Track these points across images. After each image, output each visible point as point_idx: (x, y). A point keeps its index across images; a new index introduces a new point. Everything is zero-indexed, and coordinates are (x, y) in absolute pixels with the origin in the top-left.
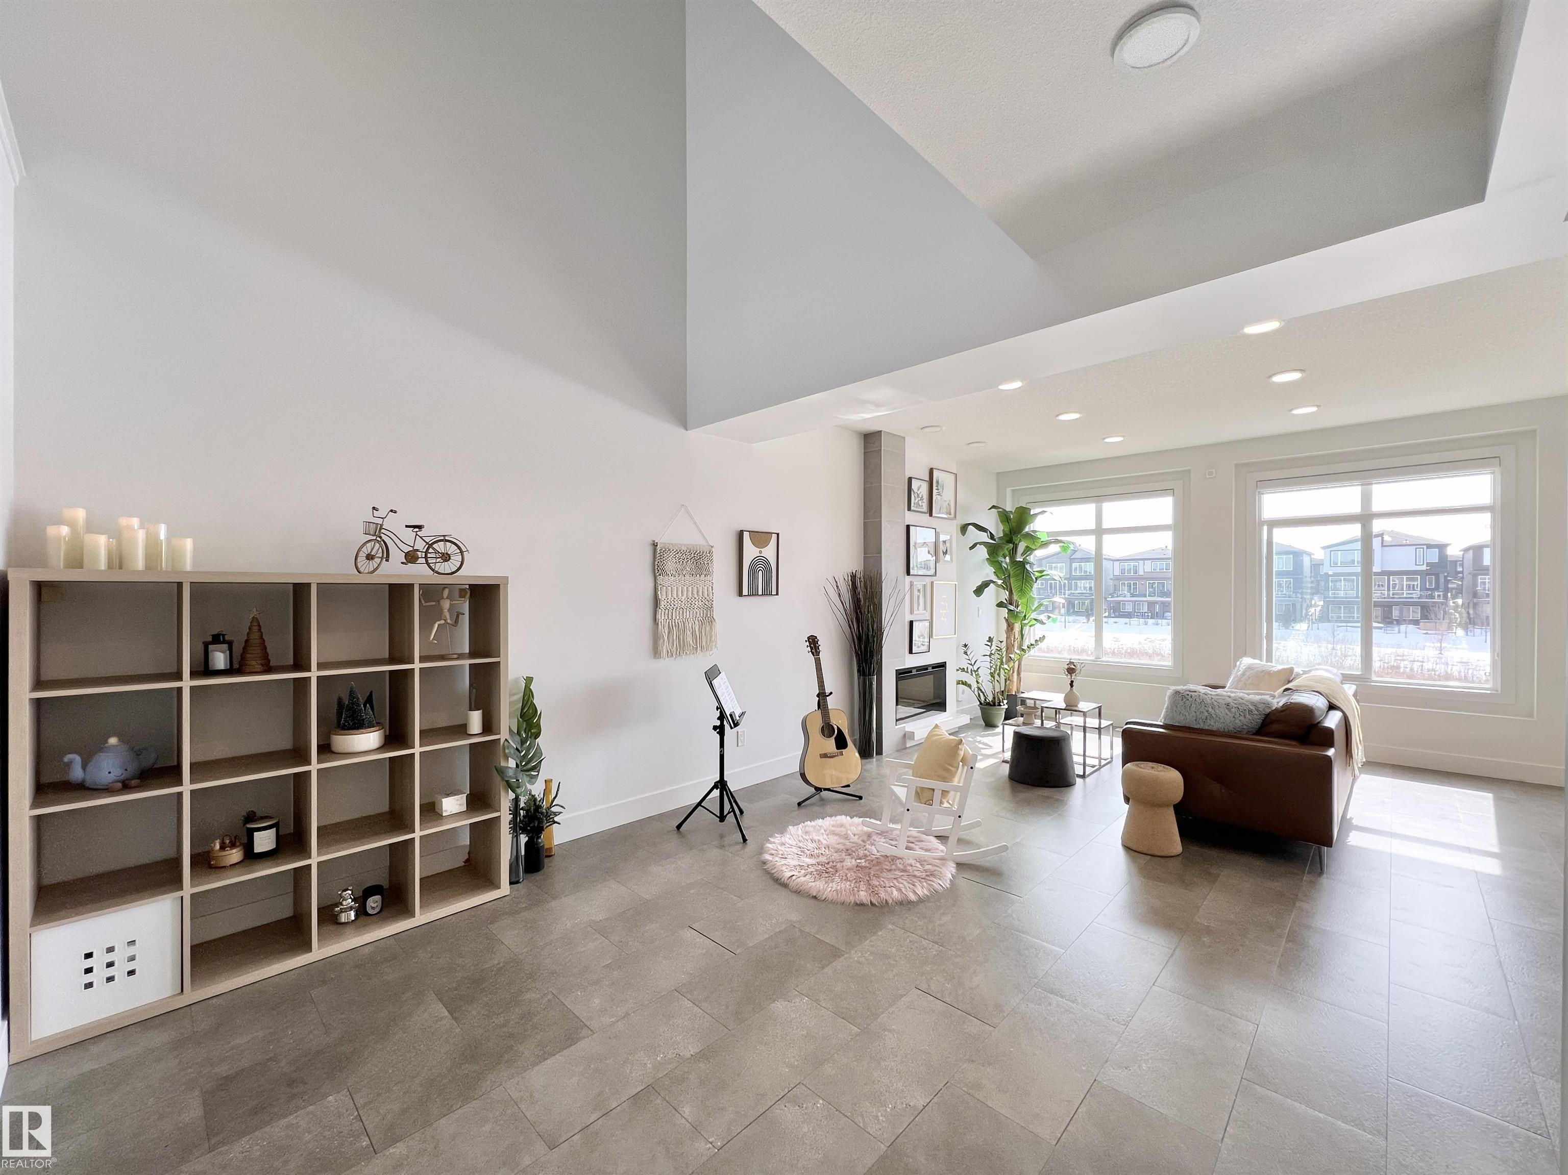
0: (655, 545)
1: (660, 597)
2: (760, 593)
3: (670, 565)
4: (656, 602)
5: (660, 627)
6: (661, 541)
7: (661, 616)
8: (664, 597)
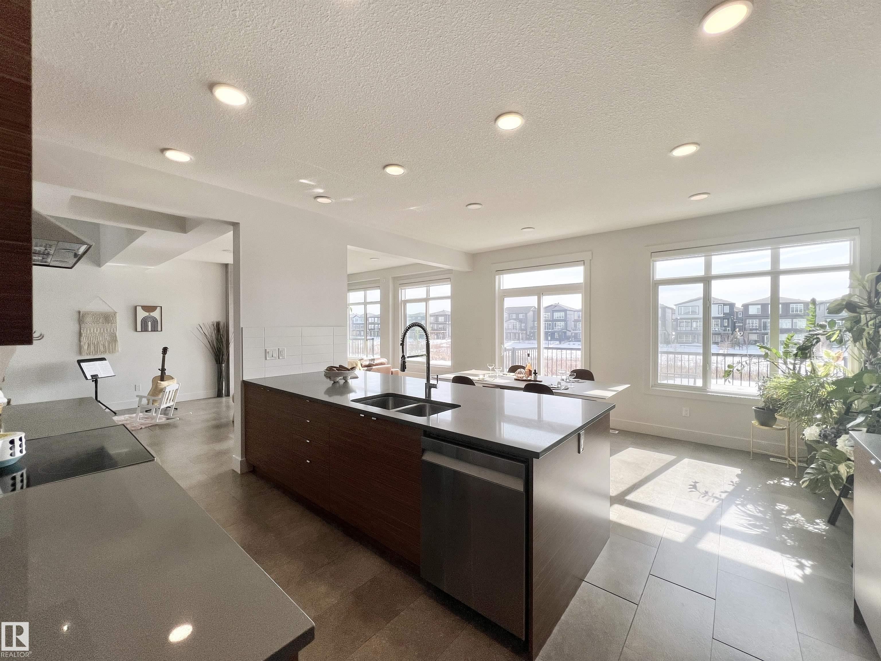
0: (79, 312)
1: (82, 332)
2: (150, 330)
3: (88, 319)
4: (80, 334)
5: (82, 343)
6: (83, 310)
7: (84, 340)
8: (85, 331)
